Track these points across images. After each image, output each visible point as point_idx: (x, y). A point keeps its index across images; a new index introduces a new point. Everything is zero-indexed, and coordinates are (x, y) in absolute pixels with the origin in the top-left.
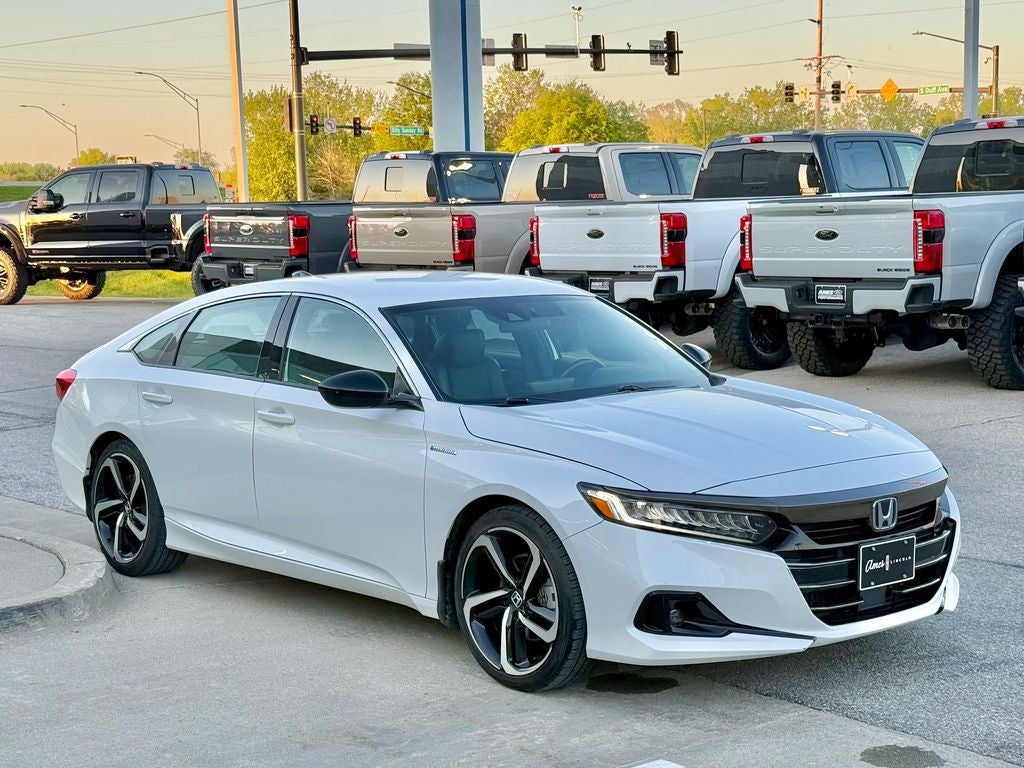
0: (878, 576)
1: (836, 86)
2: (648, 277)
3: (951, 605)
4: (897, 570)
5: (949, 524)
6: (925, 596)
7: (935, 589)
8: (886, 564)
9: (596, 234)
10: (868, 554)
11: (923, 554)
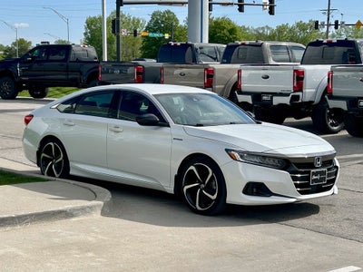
0: (315, 180)
1: (337, 22)
2: (288, 95)
3: (336, 192)
4: (322, 180)
5: (337, 167)
6: (329, 188)
7: (331, 187)
8: (318, 177)
9: (267, 77)
10: (314, 174)
11: (329, 175)
